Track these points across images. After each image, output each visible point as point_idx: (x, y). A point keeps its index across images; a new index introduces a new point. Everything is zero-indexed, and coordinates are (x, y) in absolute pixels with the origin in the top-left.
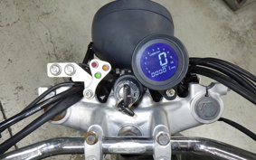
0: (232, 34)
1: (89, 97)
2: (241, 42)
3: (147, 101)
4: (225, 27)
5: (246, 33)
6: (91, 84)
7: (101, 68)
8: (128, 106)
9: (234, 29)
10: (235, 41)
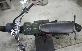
0: (15, 11)
1: (15, 31)
2: (17, 10)
3: (16, 26)
4: (13, 11)
5: (16, 8)
6: (14, 31)
7: (12, 30)
8: (16, 28)
9: (14, 10)
10: (17, 11)
